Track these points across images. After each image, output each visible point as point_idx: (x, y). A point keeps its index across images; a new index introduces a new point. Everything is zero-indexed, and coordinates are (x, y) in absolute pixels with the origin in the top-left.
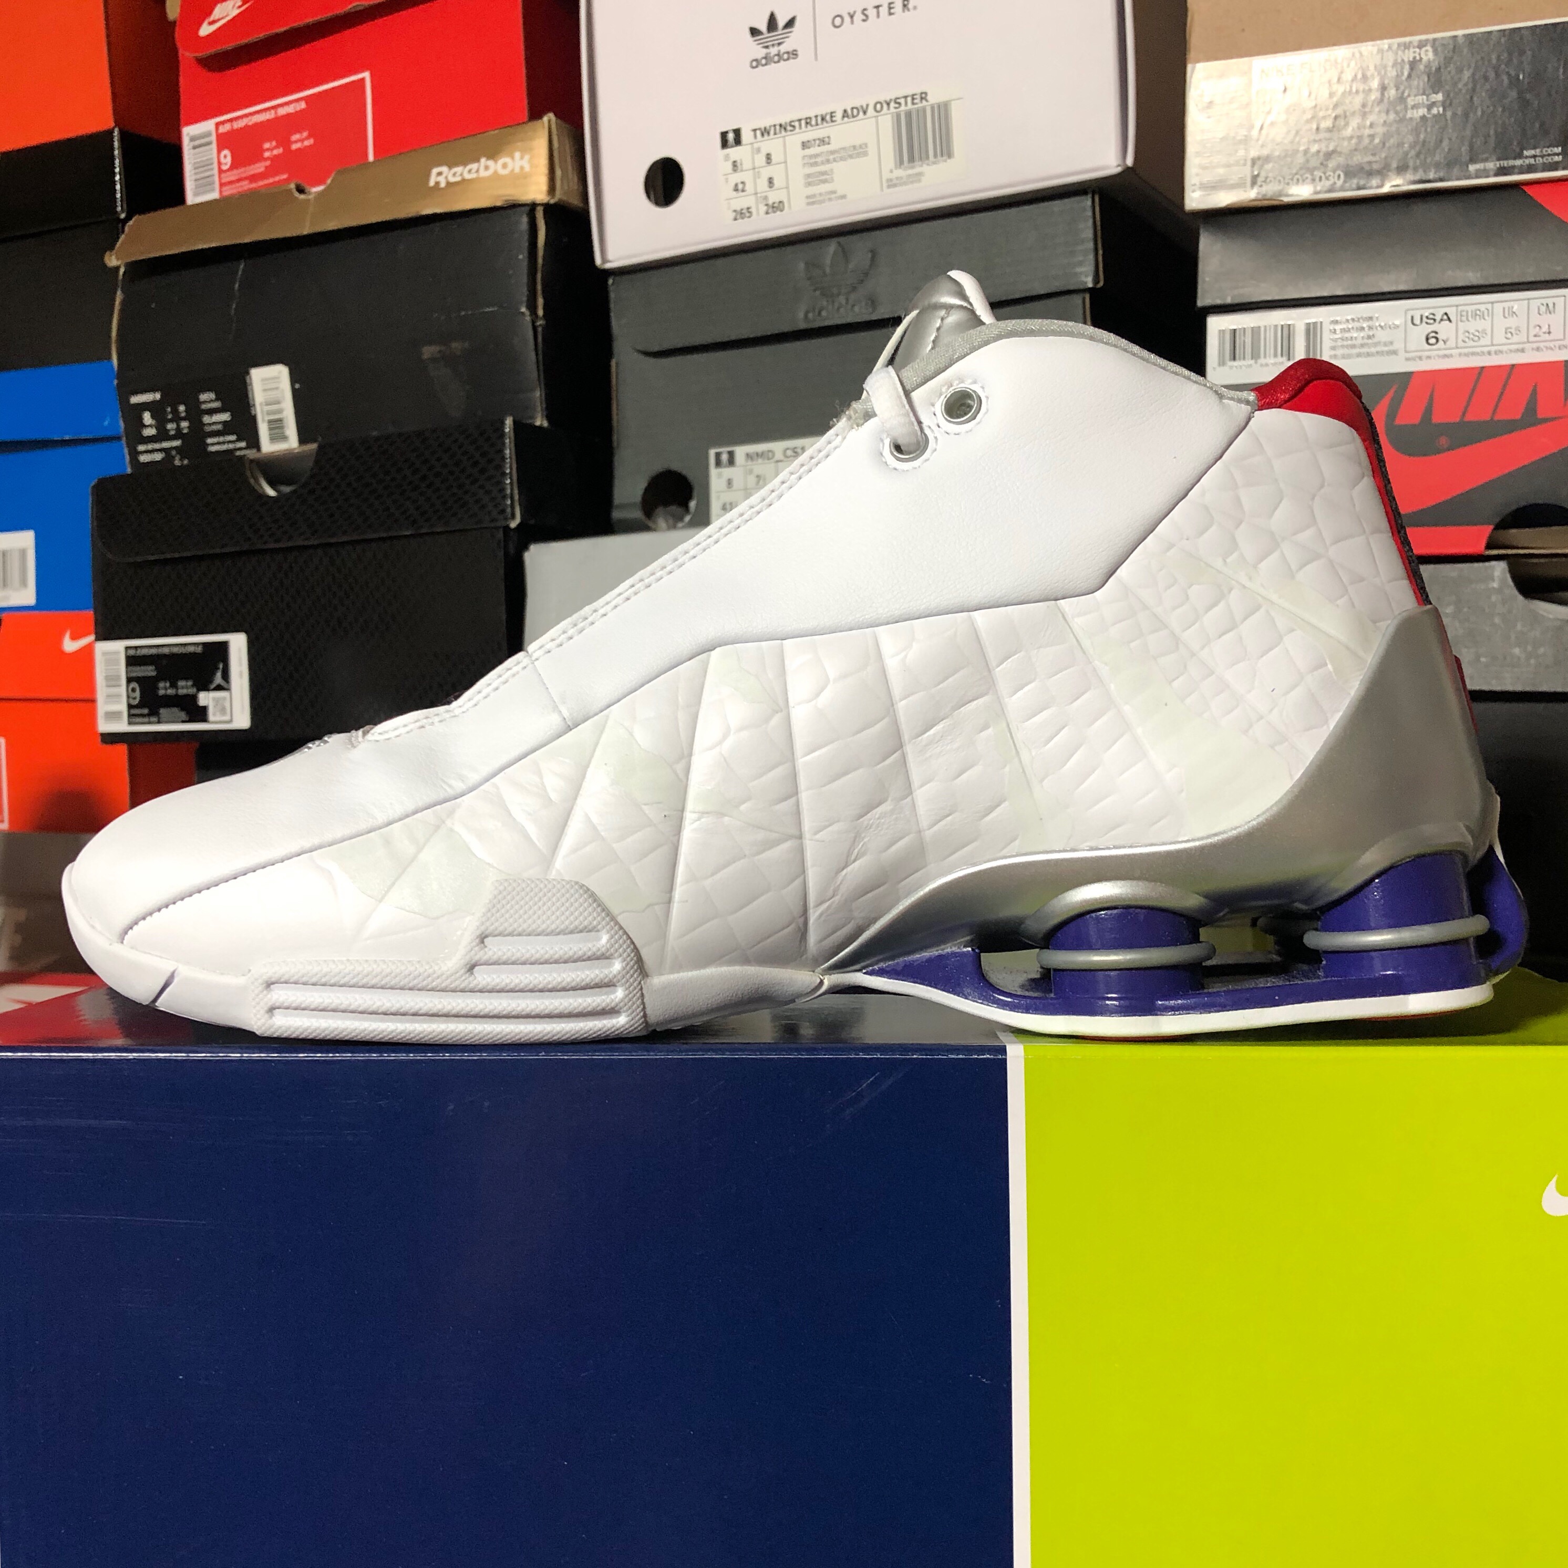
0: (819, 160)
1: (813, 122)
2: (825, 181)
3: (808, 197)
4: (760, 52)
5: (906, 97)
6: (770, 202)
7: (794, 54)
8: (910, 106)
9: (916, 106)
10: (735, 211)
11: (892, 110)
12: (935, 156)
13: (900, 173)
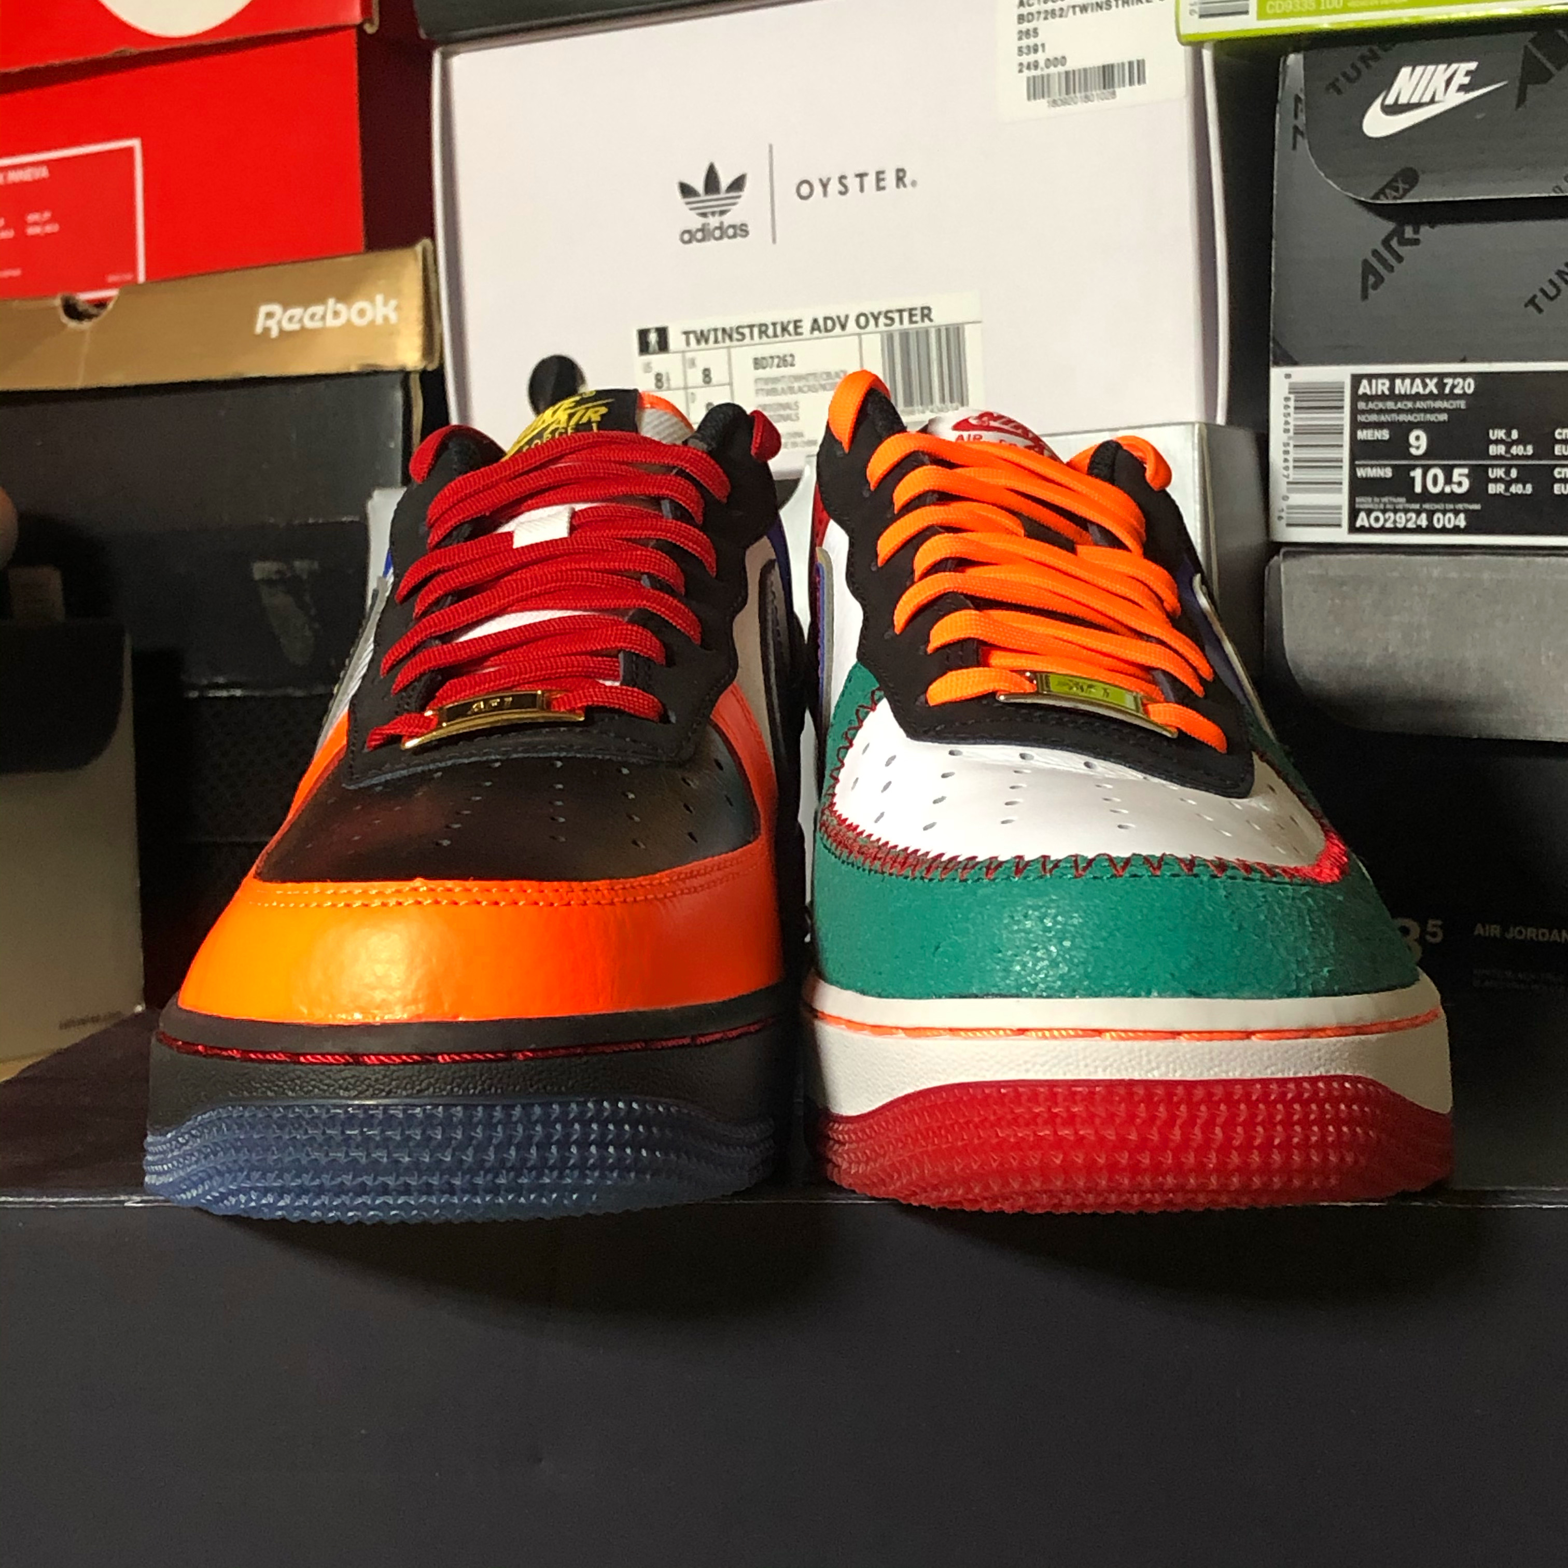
0: (779, 386)
1: (770, 332)
2: (788, 418)
4: (695, 222)
5: (900, 311)
7: (742, 230)
8: (906, 324)
9: (914, 326)
11: (882, 327)
12: (943, 400)
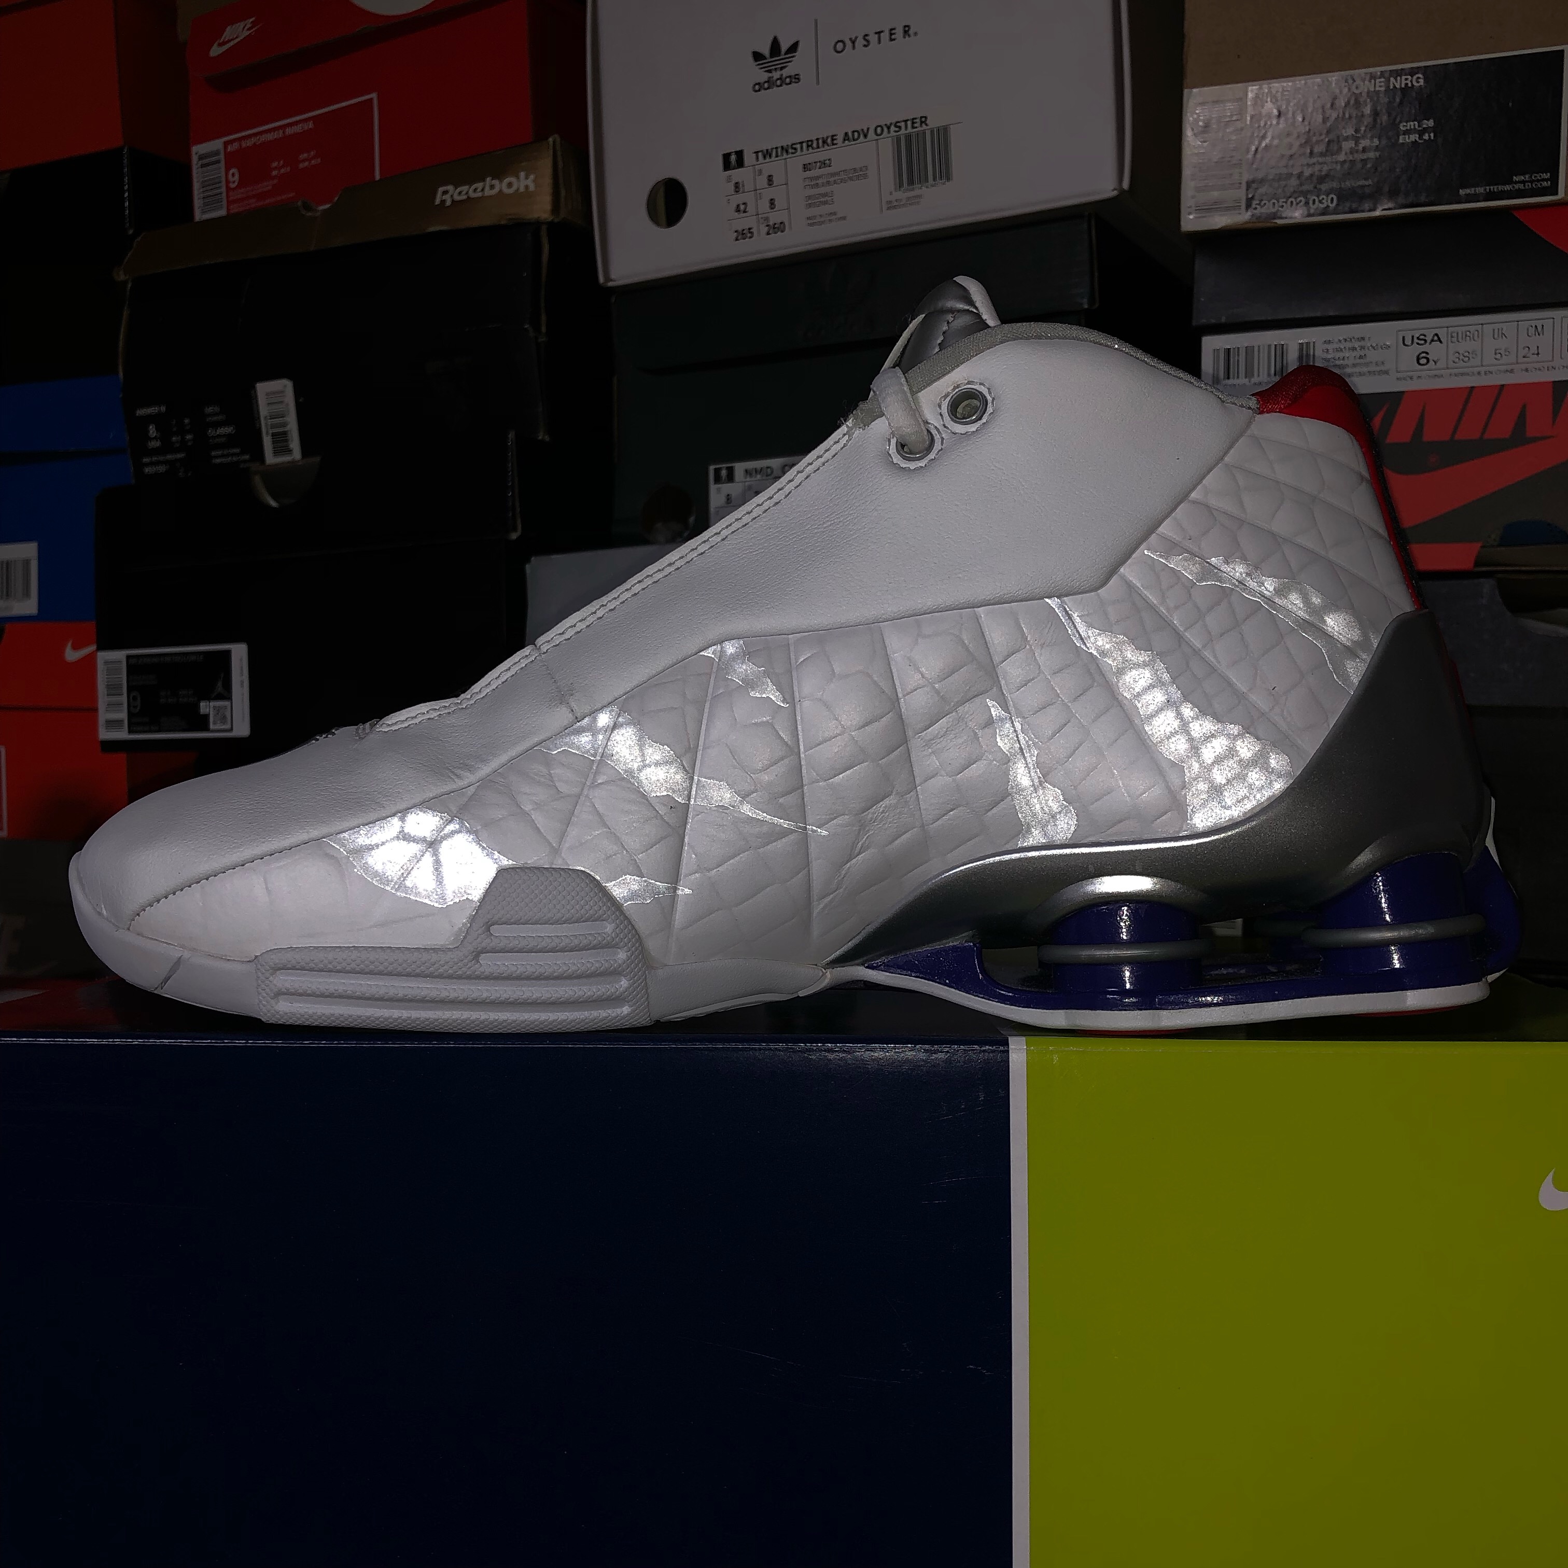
0: (820, 181)
1: (815, 145)
2: (825, 203)
3: (808, 218)
4: (764, 76)
5: (906, 121)
6: (771, 223)
7: (796, 78)
8: (910, 130)
9: (915, 130)
10: (736, 231)
11: (893, 134)
12: (934, 179)
13: (900, 195)
